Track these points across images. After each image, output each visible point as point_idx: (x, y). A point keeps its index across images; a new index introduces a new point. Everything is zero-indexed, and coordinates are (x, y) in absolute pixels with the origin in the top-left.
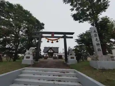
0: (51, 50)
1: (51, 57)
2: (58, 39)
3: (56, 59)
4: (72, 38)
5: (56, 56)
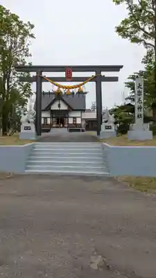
0: (61, 103)
2: (81, 85)
3: (79, 131)
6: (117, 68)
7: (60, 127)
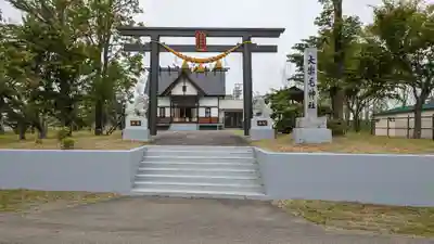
2: (221, 57)
3: (215, 128)
4: (273, 49)
5: (214, 113)
6: (276, 33)
7: (185, 122)
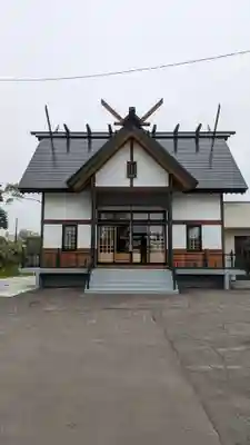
1: (145, 263)
7: (131, 264)
